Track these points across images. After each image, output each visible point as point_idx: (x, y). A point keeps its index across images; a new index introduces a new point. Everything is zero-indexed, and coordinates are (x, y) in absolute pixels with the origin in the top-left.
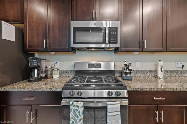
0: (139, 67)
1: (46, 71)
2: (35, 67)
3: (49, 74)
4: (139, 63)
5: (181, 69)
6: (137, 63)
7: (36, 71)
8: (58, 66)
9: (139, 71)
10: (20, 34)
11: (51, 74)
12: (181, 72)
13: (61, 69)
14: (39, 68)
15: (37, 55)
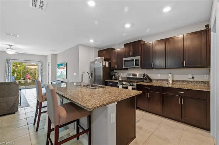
0: (160, 77)
1: (117, 77)
2: (113, 75)
3: (118, 78)
4: (160, 75)
5: (192, 80)
6: (158, 75)
7: (113, 76)
8: (121, 75)
9: (159, 79)
10: (110, 64)
11: (119, 78)
12: (191, 82)
13: (123, 77)
14: (114, 75)
15: (115, 71)
